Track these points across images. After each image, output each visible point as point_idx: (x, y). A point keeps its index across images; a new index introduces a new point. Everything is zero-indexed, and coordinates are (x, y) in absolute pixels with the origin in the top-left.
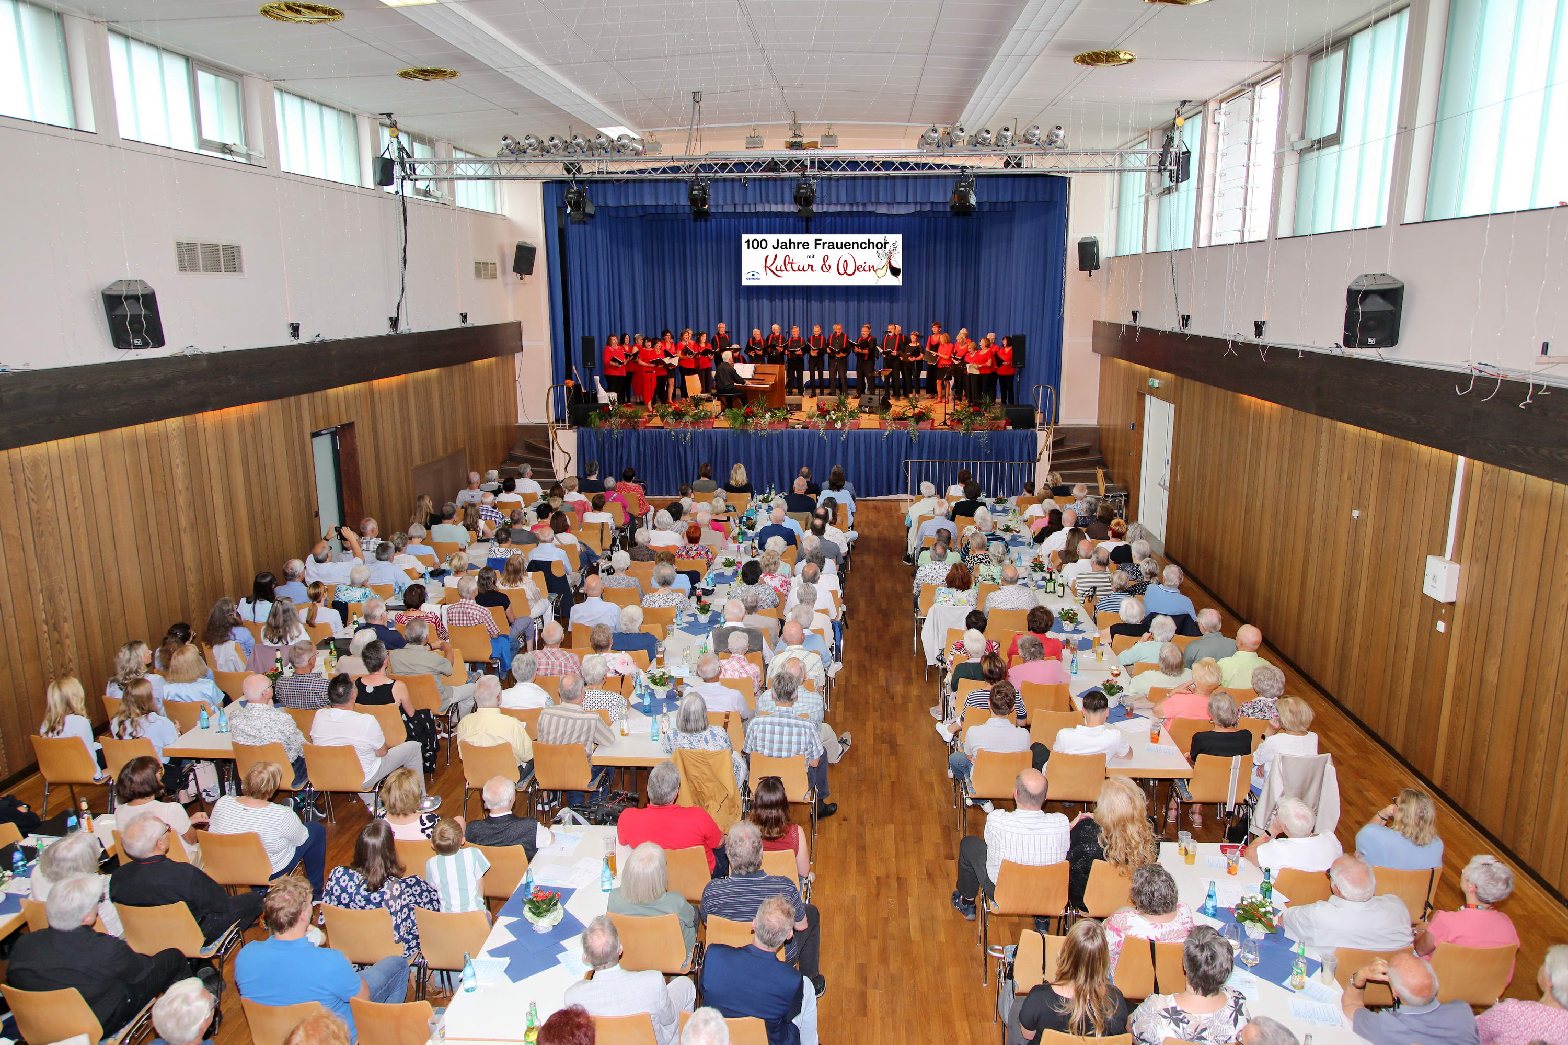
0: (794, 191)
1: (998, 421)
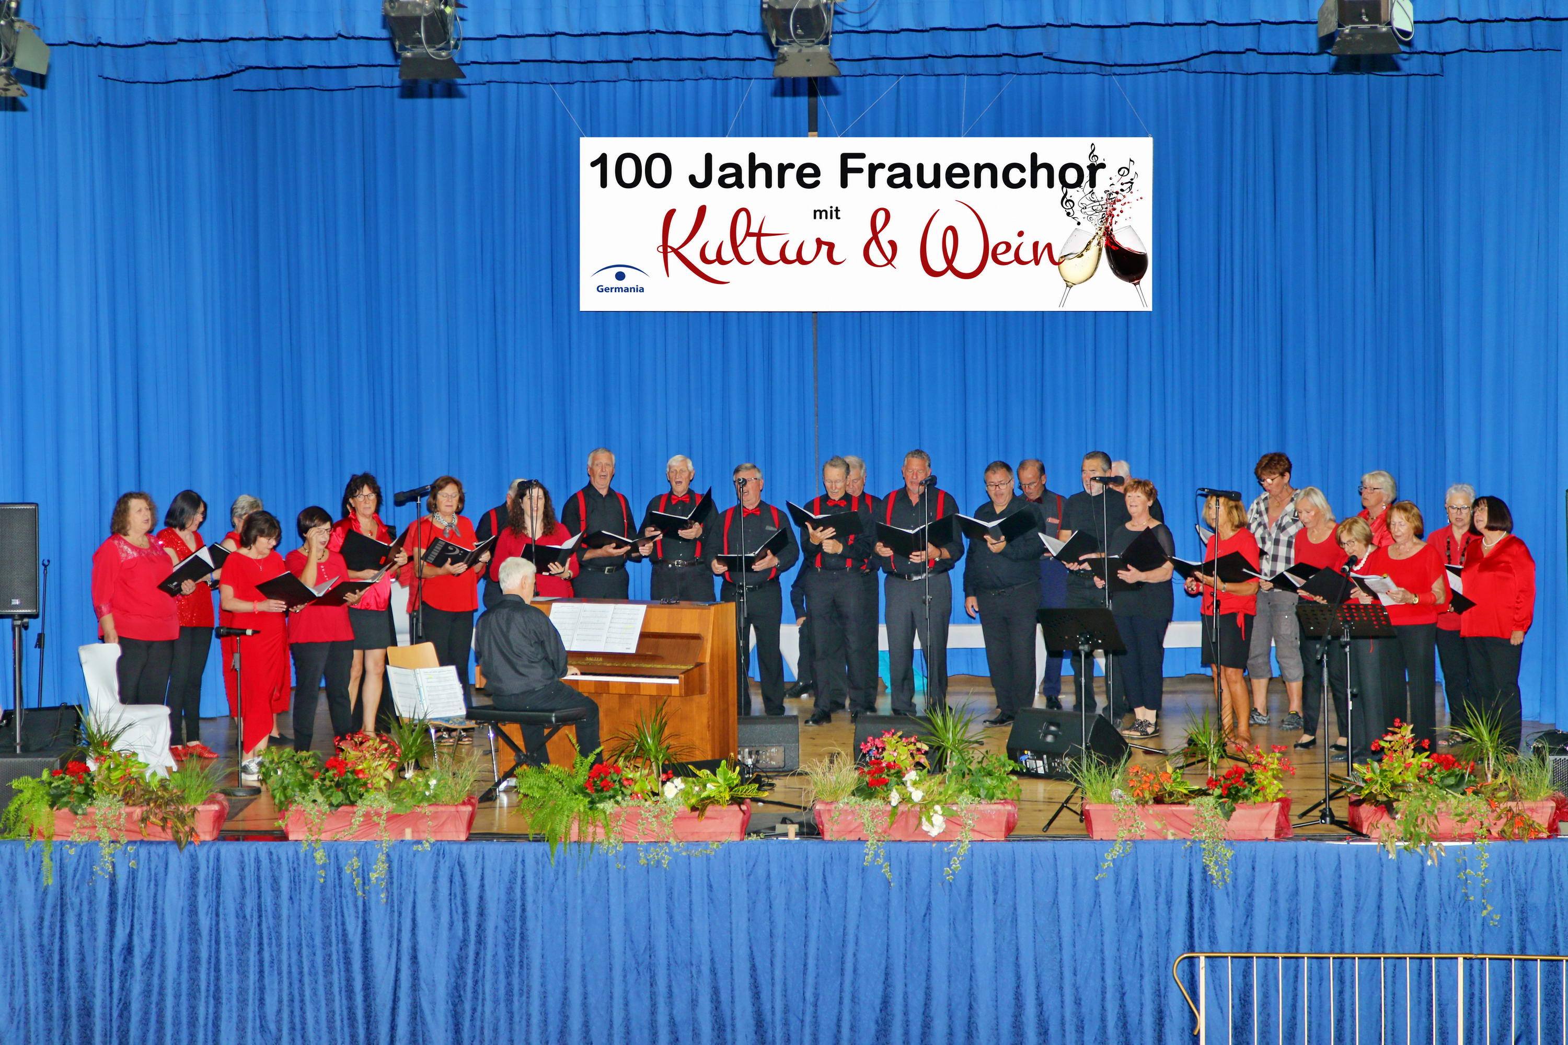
1: (1528, 804)
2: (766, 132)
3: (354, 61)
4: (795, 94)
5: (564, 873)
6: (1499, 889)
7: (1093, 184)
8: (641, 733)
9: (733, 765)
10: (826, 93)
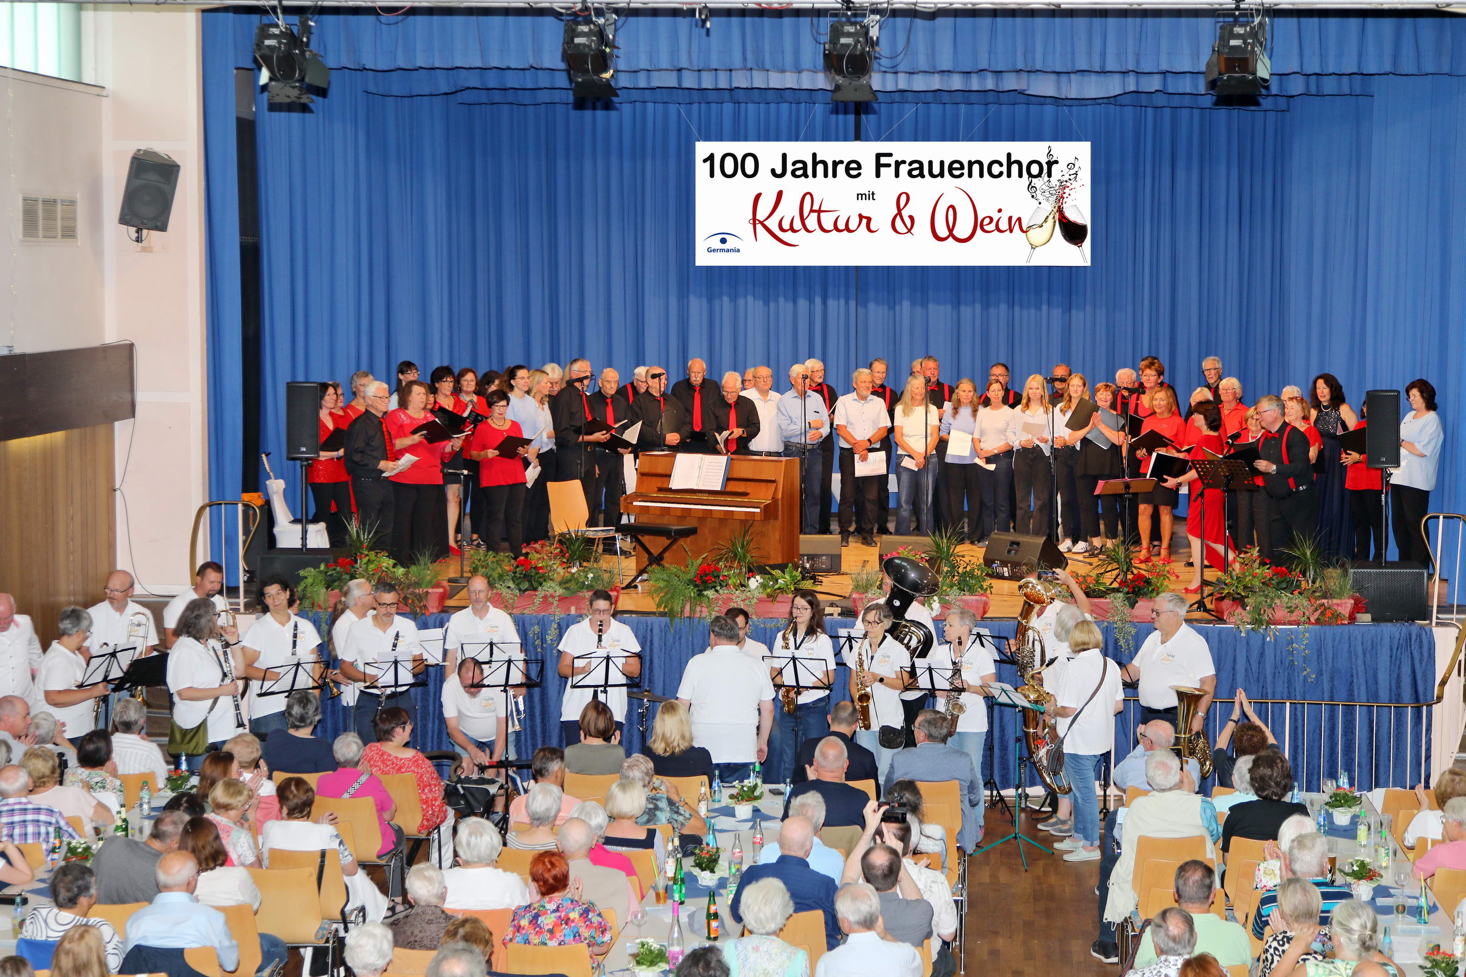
0: (825, 38)
1: (1335, 601)
2: (826, 138)
3: (541, 85)
4: (846, 113)
5: (680, 639)
6: (1315, 658)
7: (1049, 175)
8: (733, 545)
9: (796, 568)
10: (867, 113)
